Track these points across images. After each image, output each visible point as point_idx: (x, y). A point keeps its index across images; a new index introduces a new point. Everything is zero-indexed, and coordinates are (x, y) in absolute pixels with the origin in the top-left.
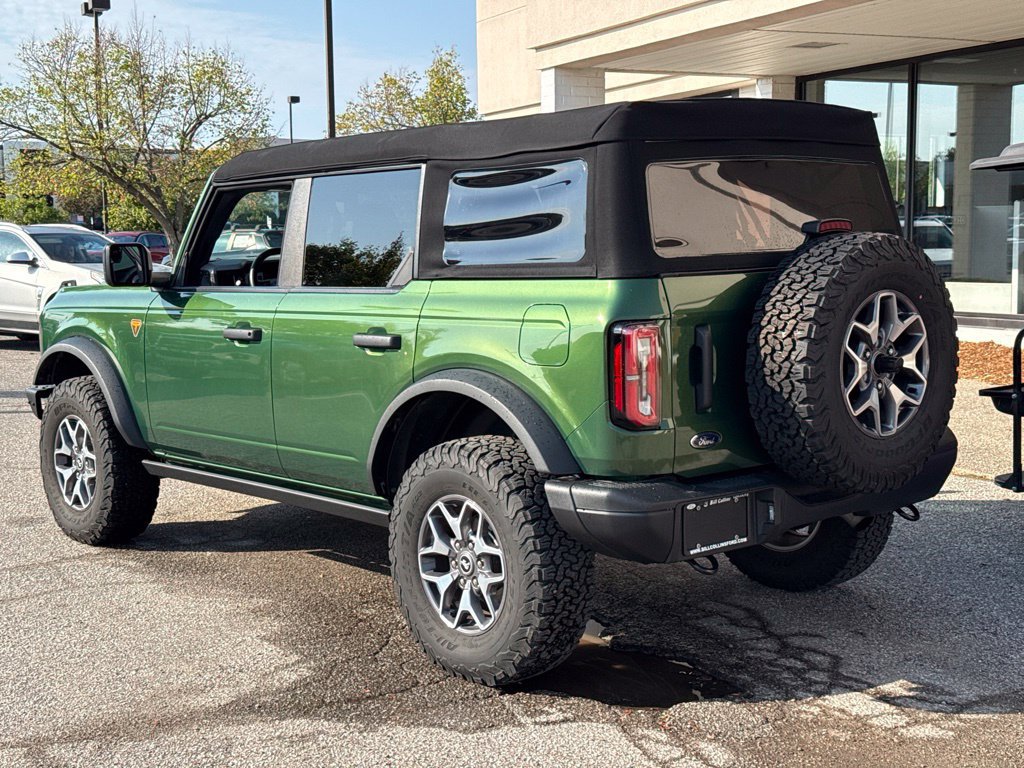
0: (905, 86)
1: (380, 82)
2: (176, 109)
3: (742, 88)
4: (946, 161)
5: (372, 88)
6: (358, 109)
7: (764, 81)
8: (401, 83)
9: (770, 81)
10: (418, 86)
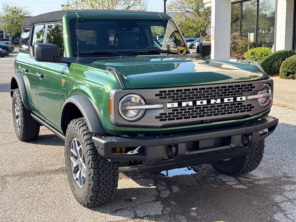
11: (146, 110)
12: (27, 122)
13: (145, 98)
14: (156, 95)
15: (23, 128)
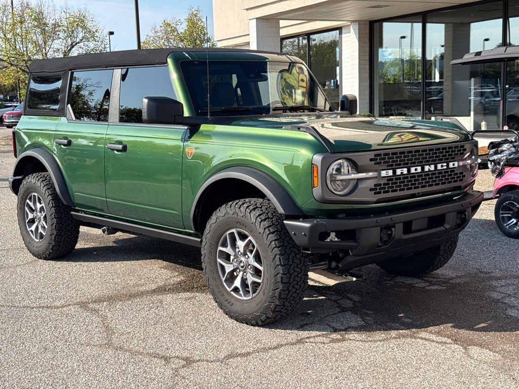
0: (420, 25)
1: (162, 25)
2: (61, 40)
3: (344, 26)
4: (440, 60)
5: (158, 28)
6: (152, 38)
7: (354, 23)
8: (172, 25)
9: (357, 23)
10: (182, 26)
11: (359, 180)
12: (62, 227)
13: (359, 164)
14: (371, 160)
15: (55, 237)
